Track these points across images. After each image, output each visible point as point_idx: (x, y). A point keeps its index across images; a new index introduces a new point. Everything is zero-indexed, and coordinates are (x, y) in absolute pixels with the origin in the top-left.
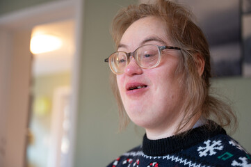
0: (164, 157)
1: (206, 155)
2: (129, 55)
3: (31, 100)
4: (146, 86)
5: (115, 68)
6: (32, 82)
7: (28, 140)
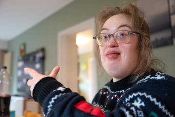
3: (78, 65)
4: (119, 54)
6: (78, 57)
7: (79, 82)
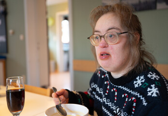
0: (119, 87)
1: (138, 86)
2: (101, 37)
5: (94, 43)
